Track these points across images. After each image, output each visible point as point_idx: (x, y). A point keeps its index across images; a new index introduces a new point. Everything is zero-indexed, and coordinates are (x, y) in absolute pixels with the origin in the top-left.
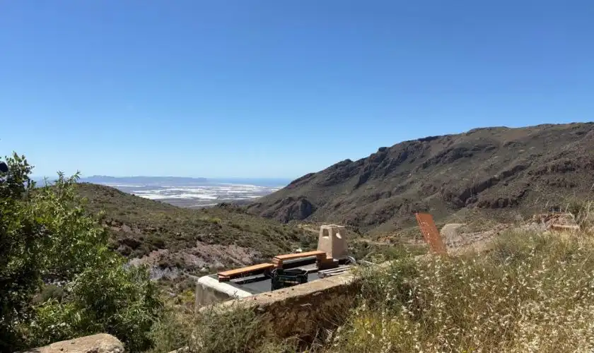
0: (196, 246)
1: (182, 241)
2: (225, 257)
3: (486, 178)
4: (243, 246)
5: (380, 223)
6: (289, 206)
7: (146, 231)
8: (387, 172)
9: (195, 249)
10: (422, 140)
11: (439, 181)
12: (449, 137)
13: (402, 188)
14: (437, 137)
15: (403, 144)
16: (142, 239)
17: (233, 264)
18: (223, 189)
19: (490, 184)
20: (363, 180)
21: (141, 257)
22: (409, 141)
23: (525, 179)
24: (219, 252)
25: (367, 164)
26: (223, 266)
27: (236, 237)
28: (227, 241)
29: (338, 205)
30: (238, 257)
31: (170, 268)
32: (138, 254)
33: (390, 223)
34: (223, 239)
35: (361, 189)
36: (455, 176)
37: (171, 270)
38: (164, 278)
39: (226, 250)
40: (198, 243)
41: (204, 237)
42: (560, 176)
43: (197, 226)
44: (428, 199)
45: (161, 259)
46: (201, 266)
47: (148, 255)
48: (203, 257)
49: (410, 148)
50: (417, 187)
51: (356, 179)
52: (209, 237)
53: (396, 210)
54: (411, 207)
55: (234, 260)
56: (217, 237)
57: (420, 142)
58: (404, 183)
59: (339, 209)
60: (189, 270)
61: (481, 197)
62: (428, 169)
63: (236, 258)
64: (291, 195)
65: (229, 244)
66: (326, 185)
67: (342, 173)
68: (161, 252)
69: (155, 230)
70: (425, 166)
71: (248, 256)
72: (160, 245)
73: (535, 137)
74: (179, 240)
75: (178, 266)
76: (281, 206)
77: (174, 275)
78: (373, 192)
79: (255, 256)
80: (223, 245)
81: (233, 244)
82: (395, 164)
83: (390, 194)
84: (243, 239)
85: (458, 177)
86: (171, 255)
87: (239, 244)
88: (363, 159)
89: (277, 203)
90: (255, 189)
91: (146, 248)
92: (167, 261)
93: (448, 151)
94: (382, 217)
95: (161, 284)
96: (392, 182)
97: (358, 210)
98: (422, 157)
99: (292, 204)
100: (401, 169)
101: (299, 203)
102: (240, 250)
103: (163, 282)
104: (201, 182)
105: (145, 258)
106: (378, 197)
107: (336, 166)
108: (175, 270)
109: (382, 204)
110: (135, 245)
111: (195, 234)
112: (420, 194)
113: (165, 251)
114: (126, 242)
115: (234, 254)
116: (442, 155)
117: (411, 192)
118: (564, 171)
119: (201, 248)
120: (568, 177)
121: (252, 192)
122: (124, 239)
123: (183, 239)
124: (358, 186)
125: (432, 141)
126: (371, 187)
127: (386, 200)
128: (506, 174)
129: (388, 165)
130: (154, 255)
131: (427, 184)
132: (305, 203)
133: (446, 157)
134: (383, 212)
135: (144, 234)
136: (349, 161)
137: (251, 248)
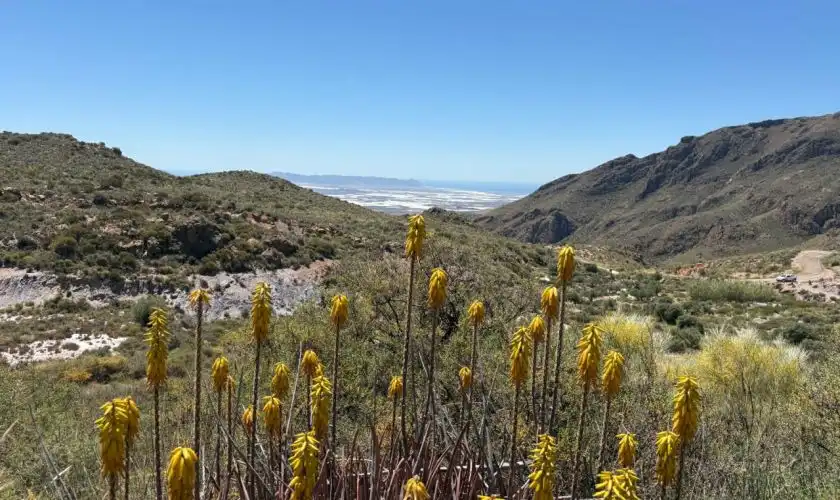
5: (676, 252)
6: (534, 222)
7: (310, 231)
8: (692, 175)
10: (754, 126)
11: (779, 192)
12: (802, 121)
13: (716, 200)
14: (780, 122)
15: (722, 131)
16: (301, 242)
18: (440, 195)
20: (653, 187)
21: (296, 268)
22: (732, 128)
25: (661, 162)
29: (612, 223)
32: (292, 263)
35: (650, 200)
36: (807, 185)
40: (386, 254)
43: (386, 230)
44: (759, 218)
47: (308, 267)
49: (734, 138)
50: (742, 199)
51: (641, 185)
53: (702, 235)
54: (728, 230)
57: (750, 128)
58: (719, 194)
59: (613, 230)
62: (762, 172)
64: (539, 206)
66: (593, 193)
67: (620, 174)
68: (329, 262)
69: (324, 232)
70: (758, 167)
72: (328, 253)
74: (357, 247)
76: (523, 221)
78: (668, 205)
82: (707, 163)
83: (694, 209)
85: (814, 186)
88: (654, 156)
89: (516, 216)
91: (307, 256)
93: (800, 143)
94: (678, 244)
96: (699, 191)
97: (643, 231)
98: (755, 151)
99: (539, 220)
100: (717, 170)
101: (550, 218)
105: (303, 269)
106: (675, 213)
107: (612, 164)
109: (679, 224)
110: (290, 250)
111: (382, 241)
112: (746, 211)
113: (335, 262)
114: (275, 244)
116: (789, 150)
117: (730, 207)
121: (481, 201)
122: (274, 239)
123: (363, 247)
124: (643, 196)
125: (773, 128)
126: (665, 197)
127: (688, 218)
129: (696, 164)
130: (316, 266)
131: (758, 196)
132: (559, 218)
133: (794, 154)
134: (682, 237)
135: (308, 236)
136: (631, 157)
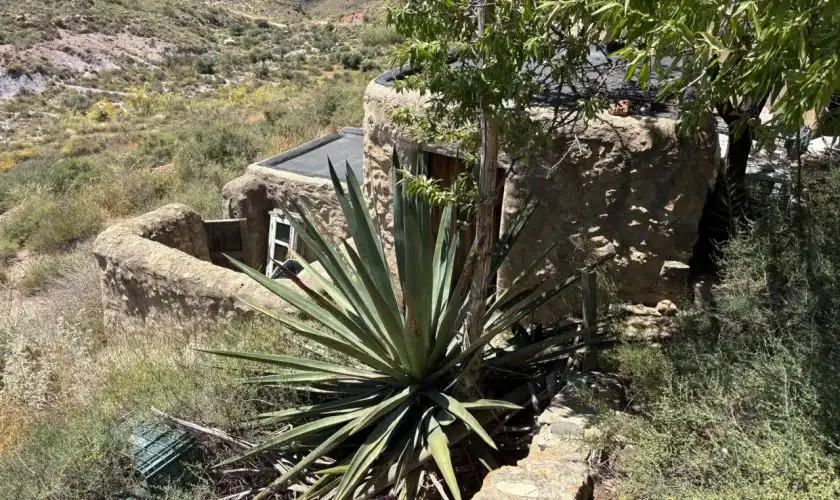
0: (59, 38)
1: (30, 29)
2: (119, 53)
4: (142, 36)
9: (60, 42)
17: (135, 65)
24: (104, 46)
26: (119, 68)
27: (123, 21)
28: (112, 27)
30: (139, 53)
31: (28, 76)
34: (104, 25)
37: (31, 79)
38: (24, 92)
39: (115, 41)
40: (61, 32)
41: (68, 21)
45: (7, 62)
46: (81, 70)
48: (79, 55)
52: (76, 21)
55: (133, 57)
56: (92, 20)
60: (62, 78)
63: (136, 55)
65: (117, 32)
71: (153, 50)
74: (25, 26)
75: (40, 70)
77: (39, 86)
79: (167, 49)
80: (105, 33)
81: (123, 32)
84: (137, 23)
86: (22, 54)
87: (134, 32)
92: (18, 64)
95: (21, 101)
102: (139, 41)
103: (24, 97)
108: (38, 77)
111: (50, 16)
113: (8, 47)
115: (131, 49)
119: (67, 38)
123: (29, 25)
137: (155, 38)
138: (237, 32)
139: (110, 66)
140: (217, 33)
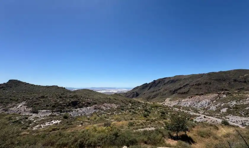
2: (111, 107)
3: (179, 87)
6: (133, 94)
7: (93, 100)
8: (156, 86)
11: (168, 88)
12: (170, 78)
13: (159, 89)
14: (167, 78)
16: (91, 102)
18: (119, 90)
19: (180, 88)
20: (150, 87)
21: (90, 106)
23: (189, 87)
25: (151, 84)
27: (114, 102)
29: (144, 94)
30: (114, 107)
33: (157, 98)
35: (150, 90)
36: (171, 87)
38: (95, 112)
39: (111, 105)
41: (106, 102)
42: (197, 86)
43: (105, 99)
46: (104, 109)
48: (105, 107)
49: (161, 80)
50: (163, 89)
51: (149, 87)
52: (108, 102)
54: (161, 94)
56: (110, 102)
58: (160, 88)
60: (101, 110)
61: (178, 91)
64: (134, 91)
65: (112, 103)
66: (142, 89)
67: (145, 86)
68: (96, 105)
69: (95, 100)
70: (164, 84)
72: (96, 104)
73: (190, 77)
74: (100, 102)
75: (99, 109)
76: (131, 94)
77: (97, 111)
78: (153, 90)
79: (118, 106)
82: (157, 84)
83: (156, 91)
84: (116, 102)
85: (173, 87)
88: (150, 83)
90: (126, 90)
91: (92, 104)
92: (96, 108)
93: (170, 81)
94: (155, 97)
96: (157, 88)
97: (149, 95)
98: (164, 82)
100: (159, 85)
101: (135, 93)
102: (115, 105)
104: (114, 88)
105: (91, 107)
106: (154, 91)
107: (144, 84)
110: (89, 104)
112: (164, 91)
113: (97, 105)
114: (87, 103)
116: (168, 82)
117: (162, 90)
118: (198, 85)
119: (105, 104)
120: (200, 87)
121: (125, 90)
124: (149, 89)
126: (152, 89)
127: (156, 92)
128: (184, 86)
130: (94, 106)
131: (165, 89)
132: (137, 93)
134: (155, 95)
136: (147, 83)
138: (132, 104)
139: (109, 108)
140: (129, 103)
